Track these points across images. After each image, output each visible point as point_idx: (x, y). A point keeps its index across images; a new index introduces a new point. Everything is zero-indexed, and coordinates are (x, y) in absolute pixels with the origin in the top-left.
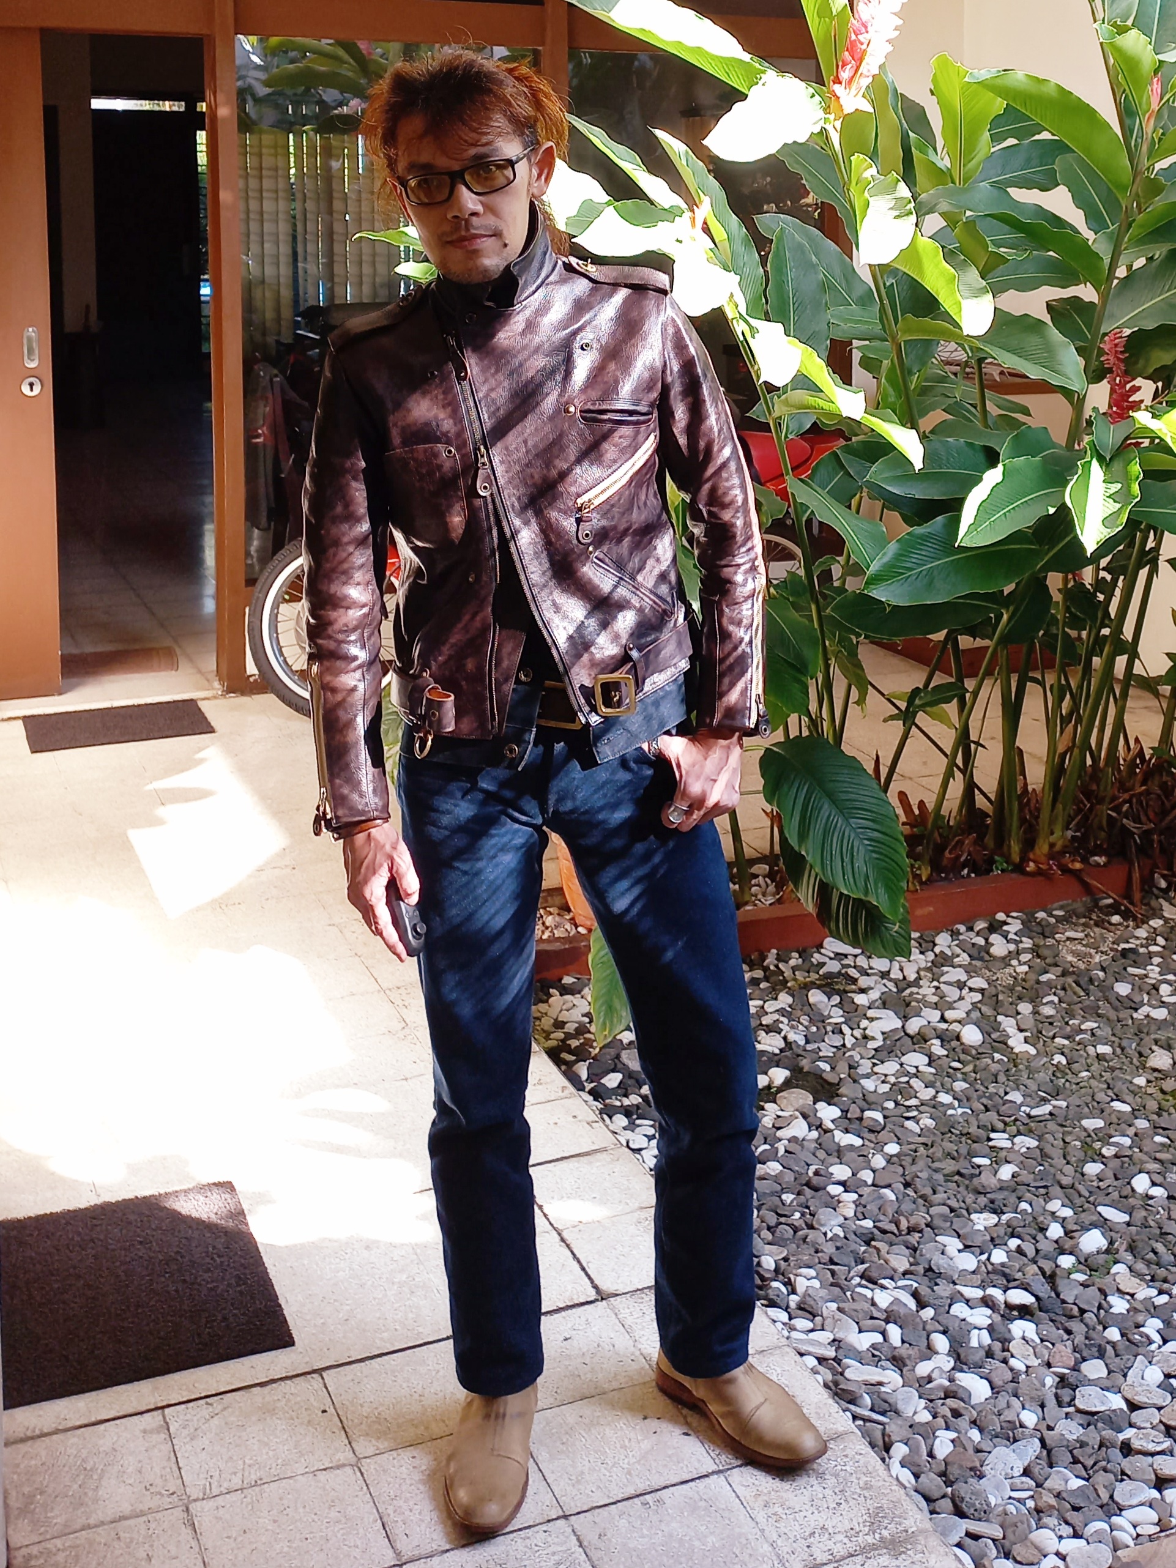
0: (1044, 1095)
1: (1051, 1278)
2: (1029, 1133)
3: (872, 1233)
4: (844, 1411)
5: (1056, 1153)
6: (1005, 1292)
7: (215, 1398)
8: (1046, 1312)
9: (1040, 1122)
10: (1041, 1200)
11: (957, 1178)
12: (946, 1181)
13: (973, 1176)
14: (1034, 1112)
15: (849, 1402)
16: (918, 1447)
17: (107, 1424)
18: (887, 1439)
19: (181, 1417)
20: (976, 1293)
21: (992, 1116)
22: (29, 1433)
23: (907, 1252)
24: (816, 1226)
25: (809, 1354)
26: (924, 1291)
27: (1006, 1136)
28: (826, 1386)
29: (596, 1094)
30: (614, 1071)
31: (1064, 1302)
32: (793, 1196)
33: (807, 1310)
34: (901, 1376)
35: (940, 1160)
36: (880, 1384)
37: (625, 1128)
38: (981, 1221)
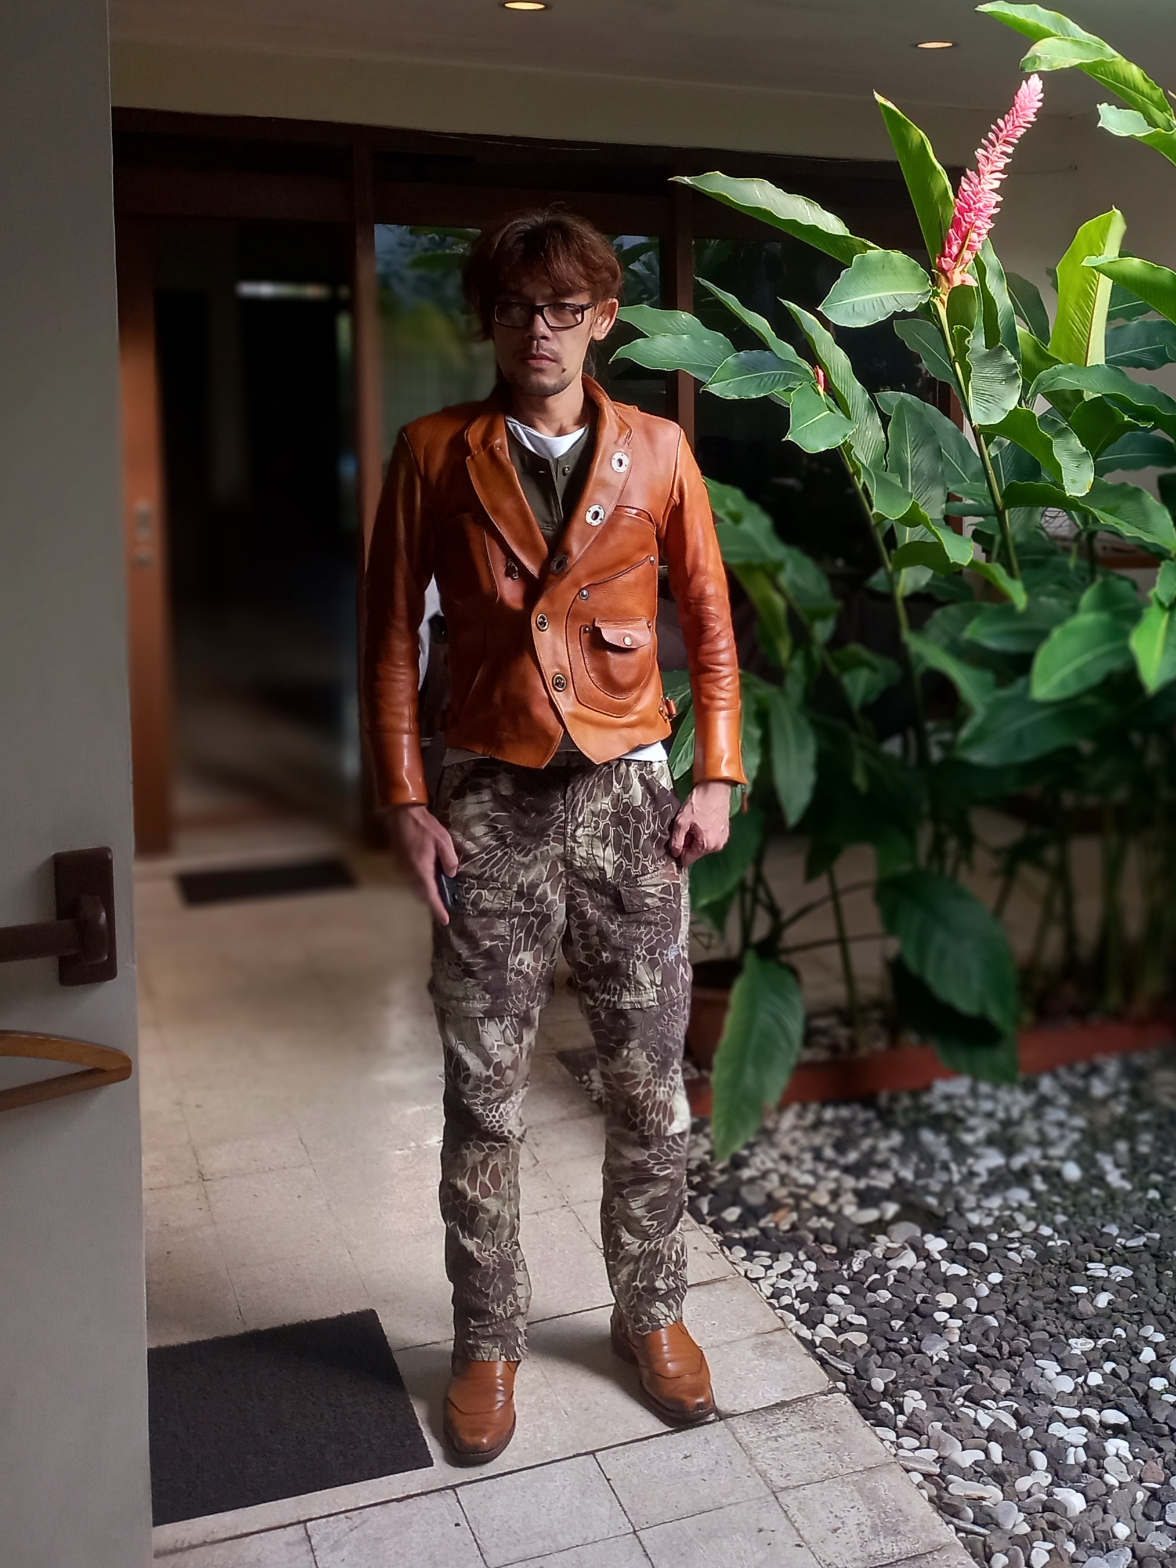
0: (1138, 1227)
1: (1144, 1400)
2: (1124, 1263)
3: (975, 1357)
4: (947, 1523)
5: (1150, 1282)
6: (1100, 1412)
7: (355, 1513)
8: (1138, 1431)
9: (1135, 1252)
10: (1135, 1327)
11: (1055, 1305)
12: (1045, 1308)
13: (1070, 1303)
14: (1130, 1244)
15: (953, 1516)
16: (1017, 1555)
17: (252, 1537)
18: (987, 1550)
19: (322, 1530)
20: (1074, 1414)
21: (1091, 1246)
22: (178, 1545)
23: (1008, 1375)
24: (924, 1350)
25: (915, 1470)
26: (1024, 1411)
27: (1103, 1266)
28: (931, 1500)
29: (717, 1227)
30: (733, 1204)
31: (1155, 1421)
32: (901, 1323)
33: (913, 1428)
34: (1002, 1491)
35: (1040, 1289)
36: (983, 1498)
37: (743, 1259)
38: (1079, 1346)
